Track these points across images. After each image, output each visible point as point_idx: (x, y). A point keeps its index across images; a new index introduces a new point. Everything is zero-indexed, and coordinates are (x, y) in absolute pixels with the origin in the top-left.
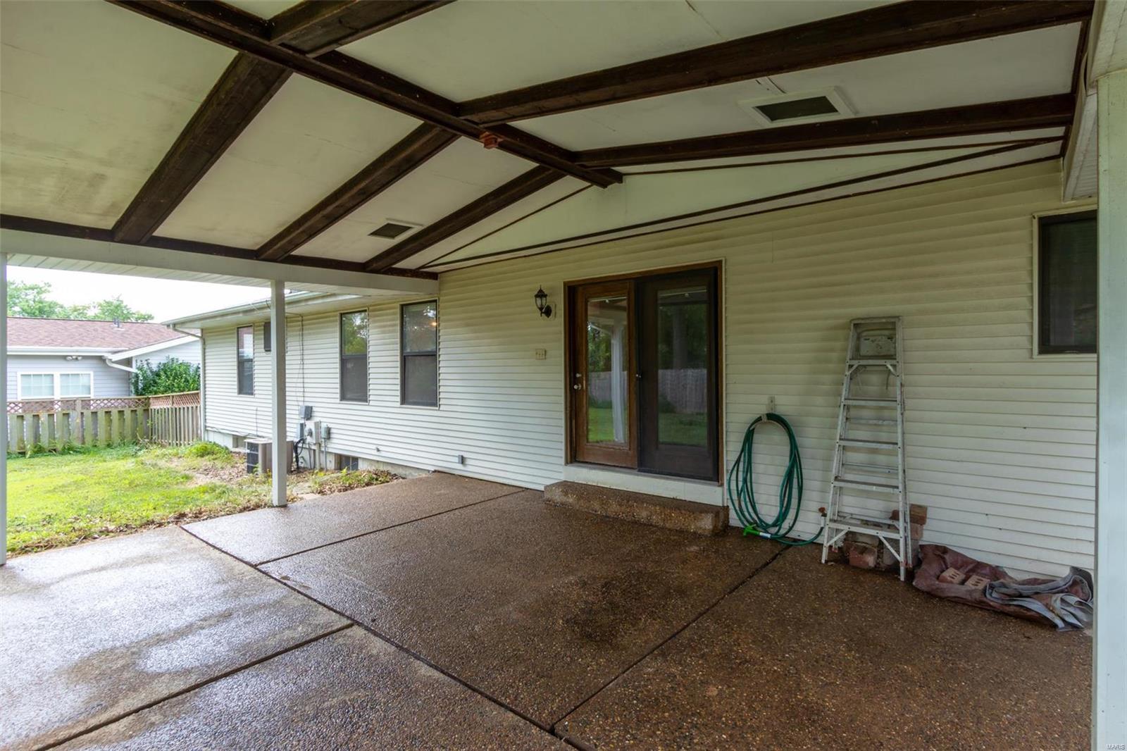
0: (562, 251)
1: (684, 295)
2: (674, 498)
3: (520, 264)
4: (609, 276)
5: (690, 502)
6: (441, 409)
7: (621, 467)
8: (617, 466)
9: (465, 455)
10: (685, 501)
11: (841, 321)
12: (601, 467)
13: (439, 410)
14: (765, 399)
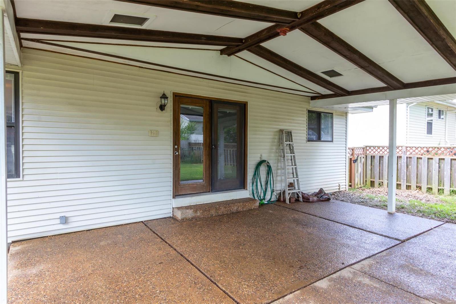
0: (170, 73)
1: (227, 112)
2: (232, 200)
3: (135, 70)
4: (201, 96)
5: (239, 199)
6: (24, 179)
7: (200, 193)
8: (198, 193)
9: (67, 215)
10: (237, 199)
11: (277, 130)
12: (196, 194)
13: (23, 180)
14: (259, 155)
